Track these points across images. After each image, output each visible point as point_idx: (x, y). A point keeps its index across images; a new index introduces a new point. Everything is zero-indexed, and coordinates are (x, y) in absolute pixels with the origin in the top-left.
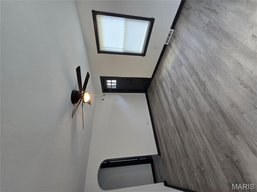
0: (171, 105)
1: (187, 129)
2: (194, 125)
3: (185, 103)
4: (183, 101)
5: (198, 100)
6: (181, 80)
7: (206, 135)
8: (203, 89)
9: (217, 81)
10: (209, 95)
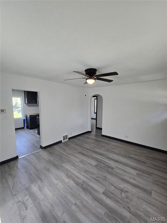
0: (105, 158)
1: (80, 153)
2: (74, 156)
3: (86, 163)
4: (89, 164)
5: (73, 167)
6: (98, 177)
7: (65, 155)
8: (69, 174)
9: (57, 180)
10: (63, 171)
